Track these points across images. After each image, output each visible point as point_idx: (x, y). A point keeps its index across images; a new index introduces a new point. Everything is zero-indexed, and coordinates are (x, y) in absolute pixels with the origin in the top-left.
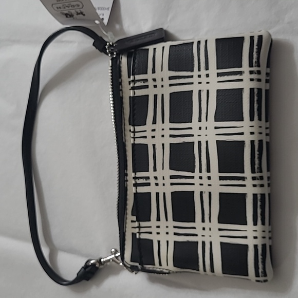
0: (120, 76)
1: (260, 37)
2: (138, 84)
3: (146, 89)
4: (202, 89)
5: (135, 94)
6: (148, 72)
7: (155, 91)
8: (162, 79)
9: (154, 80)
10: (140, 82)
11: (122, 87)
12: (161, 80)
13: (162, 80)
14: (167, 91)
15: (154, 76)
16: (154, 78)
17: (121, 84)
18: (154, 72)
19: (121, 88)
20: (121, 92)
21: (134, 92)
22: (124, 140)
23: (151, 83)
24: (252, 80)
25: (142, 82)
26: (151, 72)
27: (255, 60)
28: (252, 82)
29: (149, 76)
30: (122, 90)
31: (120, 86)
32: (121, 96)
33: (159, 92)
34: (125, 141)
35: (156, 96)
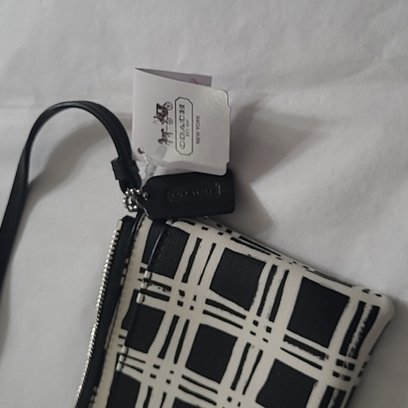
0: (129, 254)
1: (376, 310)
2: (153, 288)
3: (164, 302)
4: (252, 344)
5: (143, 301)
6: (175, 277)
7: (178, 311)
8: (195, 297)
9: (182, 293)
10: (157, 287)
11: (127, 272)
12: (193, 297)
13: (195, 299)
14: (197, 319)
15: (184, 287)
16: (182, 289)
17: (126, 266)
18: (185, 280)
19: (124, 273)
20: (123, 278)
21: (144, 298)
22: (106, 346)
23: (174, 296)
24: (335, 374)
25: (162, 288)
26: (181, 278)
27: (352, 345)
28: (335, 378)
29: (176, 283)
30: (125, 276)
31: (125, 270)
32: (121, 284)
33: (184, 314)
34: (108, 347)
35: (176, 319)
